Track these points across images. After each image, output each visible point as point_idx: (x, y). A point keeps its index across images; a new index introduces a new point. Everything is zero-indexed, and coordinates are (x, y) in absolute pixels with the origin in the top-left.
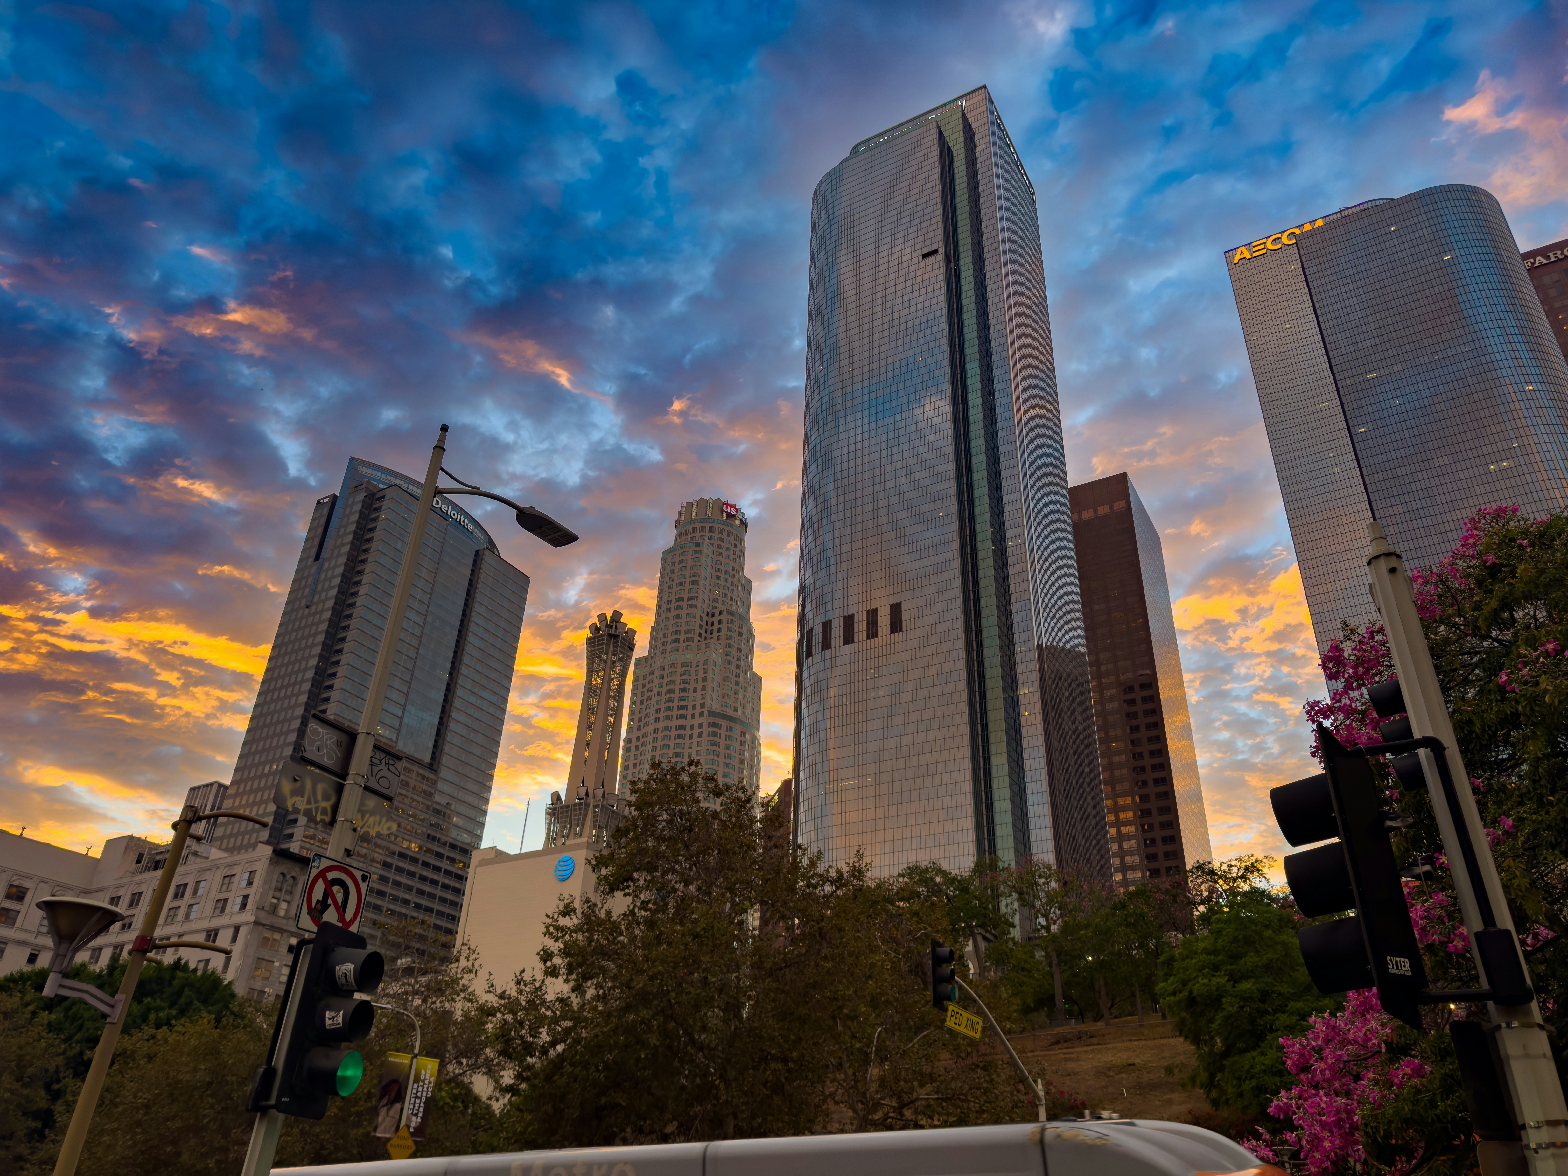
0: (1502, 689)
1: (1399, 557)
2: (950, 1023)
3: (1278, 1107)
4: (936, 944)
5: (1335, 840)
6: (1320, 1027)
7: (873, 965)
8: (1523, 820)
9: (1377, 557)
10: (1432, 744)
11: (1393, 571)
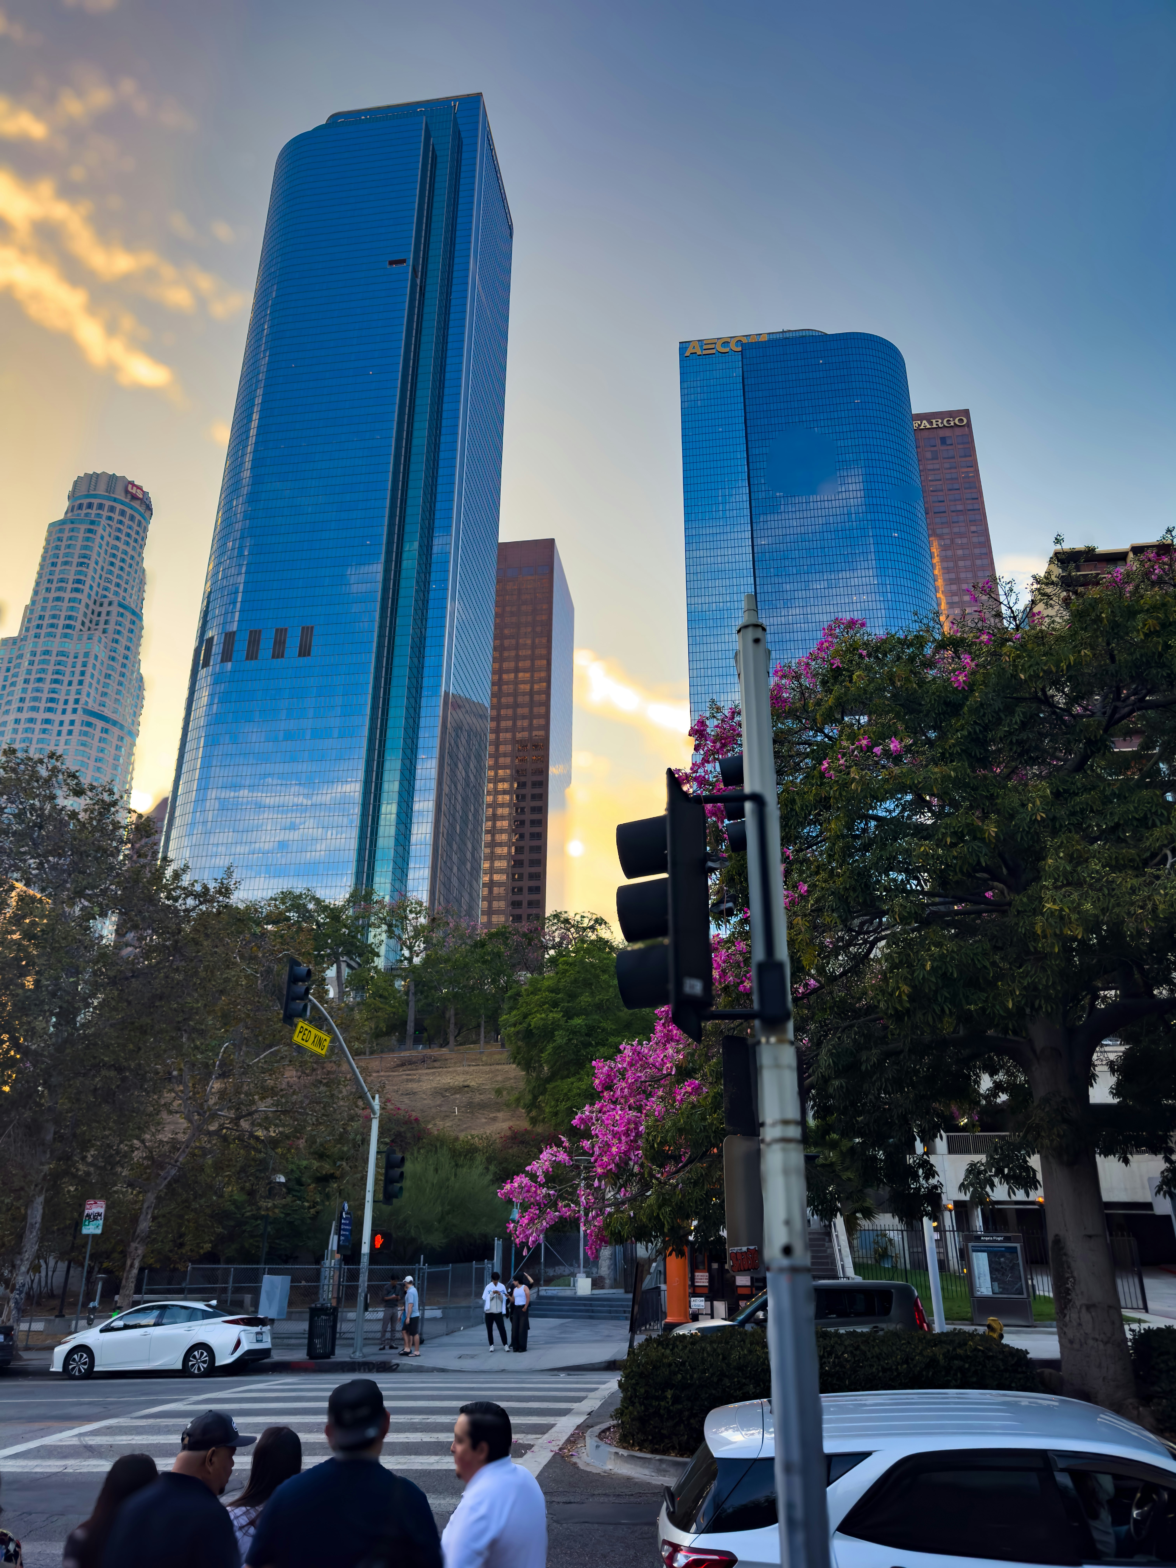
0: (822, 775)
1: (764, 630)
2: (297, 1038)
3: (581, 1119)
4: (294, 963)
5: (664, 875)
6: (628, 1052)
7: (227, 980)
8: (815, 886)
9: (746, 627)
10: (758, 799)
11: (757, 641)
